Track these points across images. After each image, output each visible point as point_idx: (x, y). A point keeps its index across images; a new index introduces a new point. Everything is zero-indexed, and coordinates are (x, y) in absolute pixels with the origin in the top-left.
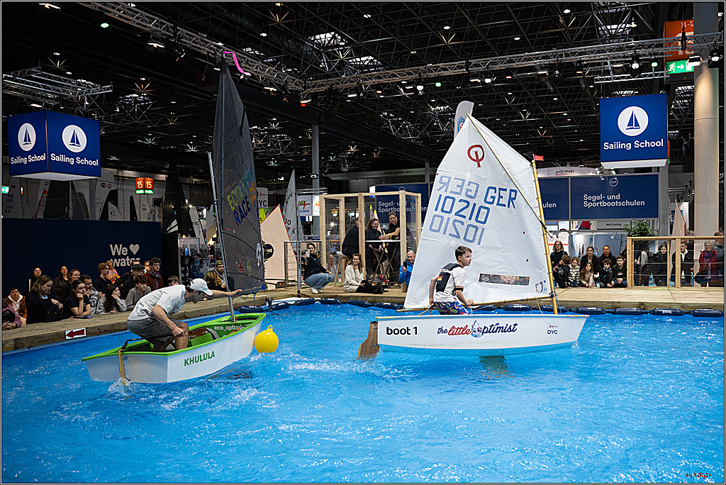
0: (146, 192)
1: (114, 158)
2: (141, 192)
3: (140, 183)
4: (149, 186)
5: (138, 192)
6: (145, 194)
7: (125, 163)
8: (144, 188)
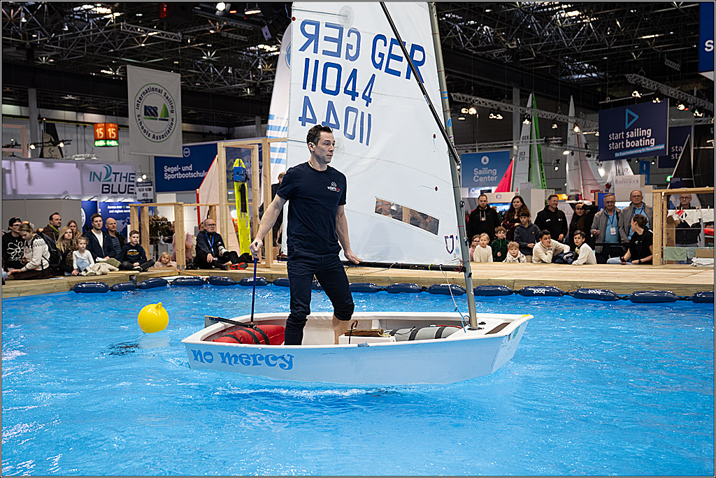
0: (109, 143)
1: (70, 97)
2: (102, 143)
3: (100, 131)
4: (113, 135)
5: (98, 143)
6: (106, 146)
7: (86, 103)
8: (106, 139)
